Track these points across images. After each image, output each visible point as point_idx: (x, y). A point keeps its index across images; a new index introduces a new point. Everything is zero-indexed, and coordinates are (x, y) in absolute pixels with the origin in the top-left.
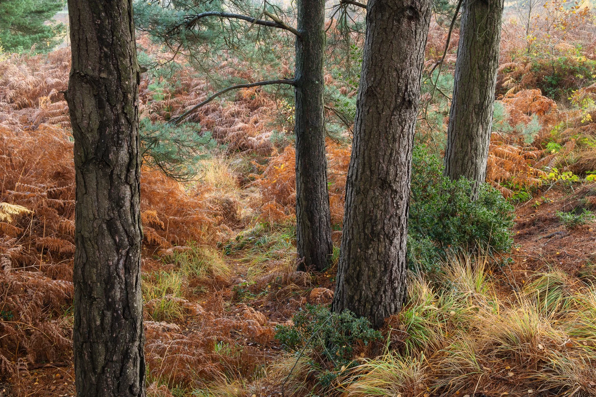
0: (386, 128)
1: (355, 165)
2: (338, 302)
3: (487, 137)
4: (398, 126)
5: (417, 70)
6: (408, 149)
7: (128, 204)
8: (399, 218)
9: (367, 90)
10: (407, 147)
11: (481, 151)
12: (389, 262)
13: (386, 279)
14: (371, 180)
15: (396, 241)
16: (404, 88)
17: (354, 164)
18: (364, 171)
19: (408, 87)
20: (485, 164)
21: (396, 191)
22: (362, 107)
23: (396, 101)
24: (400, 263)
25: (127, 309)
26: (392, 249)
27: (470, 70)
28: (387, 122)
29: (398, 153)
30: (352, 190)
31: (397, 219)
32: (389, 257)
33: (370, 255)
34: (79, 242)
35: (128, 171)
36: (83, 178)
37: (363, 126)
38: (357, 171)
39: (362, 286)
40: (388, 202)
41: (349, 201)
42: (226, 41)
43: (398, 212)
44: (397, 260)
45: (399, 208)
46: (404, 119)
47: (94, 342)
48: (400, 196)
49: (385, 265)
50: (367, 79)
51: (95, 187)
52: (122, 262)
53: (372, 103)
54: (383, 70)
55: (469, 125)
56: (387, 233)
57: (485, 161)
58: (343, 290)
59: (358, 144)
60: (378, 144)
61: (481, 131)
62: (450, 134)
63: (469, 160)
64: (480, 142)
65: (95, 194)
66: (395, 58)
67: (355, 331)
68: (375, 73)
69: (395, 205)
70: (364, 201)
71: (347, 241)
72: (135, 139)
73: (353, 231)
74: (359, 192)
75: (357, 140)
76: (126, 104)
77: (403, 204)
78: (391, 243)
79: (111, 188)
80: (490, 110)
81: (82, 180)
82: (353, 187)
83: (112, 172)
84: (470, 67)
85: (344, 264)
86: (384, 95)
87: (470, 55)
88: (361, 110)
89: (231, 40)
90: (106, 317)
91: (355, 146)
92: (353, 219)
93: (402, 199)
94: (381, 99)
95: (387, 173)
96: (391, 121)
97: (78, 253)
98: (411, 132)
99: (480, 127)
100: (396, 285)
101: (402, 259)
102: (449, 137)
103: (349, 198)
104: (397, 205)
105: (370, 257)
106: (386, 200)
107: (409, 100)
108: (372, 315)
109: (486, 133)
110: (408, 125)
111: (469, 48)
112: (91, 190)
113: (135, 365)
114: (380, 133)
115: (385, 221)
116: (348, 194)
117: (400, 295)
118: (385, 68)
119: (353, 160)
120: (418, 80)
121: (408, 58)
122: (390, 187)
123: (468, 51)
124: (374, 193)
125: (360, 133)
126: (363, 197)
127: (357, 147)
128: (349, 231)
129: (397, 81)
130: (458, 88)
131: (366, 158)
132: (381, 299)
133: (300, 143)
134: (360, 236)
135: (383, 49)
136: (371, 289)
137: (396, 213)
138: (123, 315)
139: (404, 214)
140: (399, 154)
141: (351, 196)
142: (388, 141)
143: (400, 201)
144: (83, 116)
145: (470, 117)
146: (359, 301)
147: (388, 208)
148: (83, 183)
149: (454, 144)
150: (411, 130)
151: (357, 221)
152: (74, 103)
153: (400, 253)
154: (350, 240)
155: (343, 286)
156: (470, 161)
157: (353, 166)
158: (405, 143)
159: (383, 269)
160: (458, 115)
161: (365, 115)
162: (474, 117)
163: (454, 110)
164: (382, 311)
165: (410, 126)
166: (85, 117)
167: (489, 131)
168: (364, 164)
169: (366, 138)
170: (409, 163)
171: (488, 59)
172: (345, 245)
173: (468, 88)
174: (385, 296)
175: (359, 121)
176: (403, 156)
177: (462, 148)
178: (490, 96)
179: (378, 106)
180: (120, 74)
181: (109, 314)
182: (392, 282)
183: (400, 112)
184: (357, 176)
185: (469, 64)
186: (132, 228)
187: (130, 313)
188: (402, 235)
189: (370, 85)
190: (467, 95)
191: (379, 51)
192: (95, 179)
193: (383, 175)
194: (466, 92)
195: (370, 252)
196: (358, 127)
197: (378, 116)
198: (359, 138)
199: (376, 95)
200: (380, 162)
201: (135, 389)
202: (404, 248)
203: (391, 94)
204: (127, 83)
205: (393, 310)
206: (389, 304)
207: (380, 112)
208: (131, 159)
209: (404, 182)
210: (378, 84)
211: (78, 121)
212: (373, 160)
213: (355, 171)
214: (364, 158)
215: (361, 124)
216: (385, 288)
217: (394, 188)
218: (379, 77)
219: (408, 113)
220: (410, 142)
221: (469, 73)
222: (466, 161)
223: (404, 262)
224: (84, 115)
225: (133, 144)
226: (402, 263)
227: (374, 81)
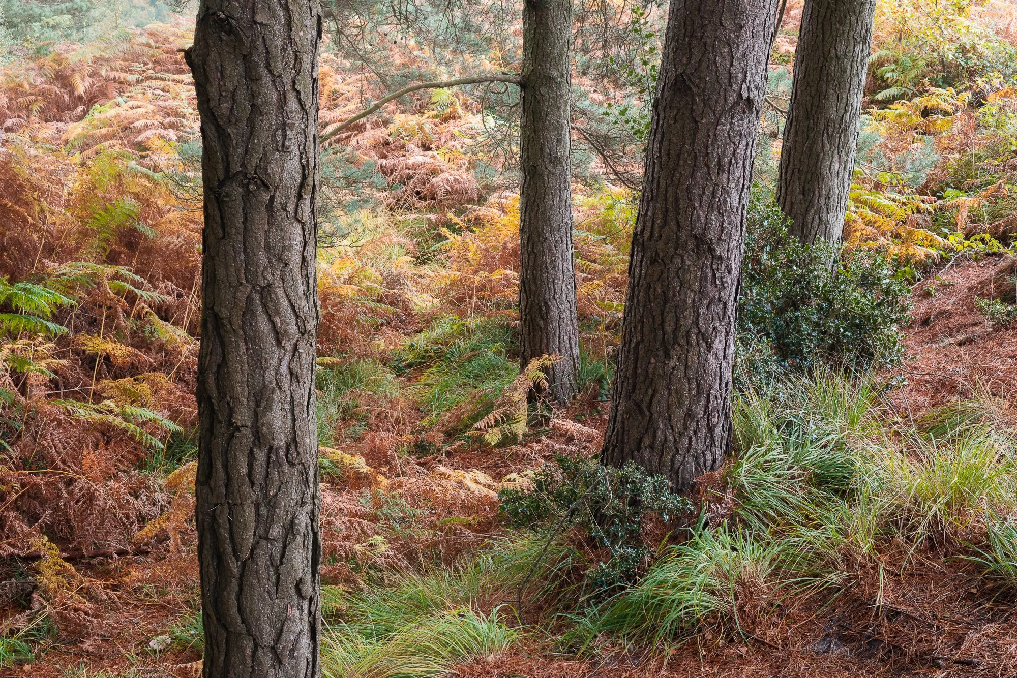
0: (707, 147)
1: (649, 213)
2: (613, 450)
3: (846, 177)
4: (727, 144)
5: (763, 45)
6: (744, 185)
7: (296, 259)
8: (725, 304)
9: (675, 79)
10: (741, 181)
11: (836, 199)
12: (706, 381)
13: (699, 410)
14: (678, 238)
15: (718, 345)
16: (740, 76)
17: (647, 211)
18: (665, 223)
19: (748, 75)
20: (842, 222)
21: (720, 258)
22: (664, 110)
23: (726, 100)
24: (724, 383)
25: (293, 447)
26: (711, 359)
27: (822, 59)
28: (709, 136)
29: (726, 191)
30: (643, 257)
31: (721, 306)
32: (705, 372)
33: (673, 368)
34: (210, 327)
35: (300, 197)
36: (220, 210)
37: (665, 143)
38: (653, 223)
39: (658, 422)
40: (706, 276)
41: (636, 275)
42: (394, 10)
43: (722, 294)
44: (718, 378)
45: (725, 288)
46: (739, 131)
47: (236, 504)
48: (726, 268)
49: (698, 385)
50: (674, 59)
51: (241, 225)
52: (285, 362)
53: (682, 103)
54: (705, 45)
55: (818, 156)
56: (703, 330)
57: (842, 217)
58: (623, 428)
59: (656, 176)
60: (693, 176)
61: (836, 165)
62: (783, 171)
63: (815, 214)
64: (836, 185)
65: (240, 239)
66: (727, 23)
67: (646, 498)
68: (690, 50)
69: (718, 282)
70: (665, 275)
71: (633, 345)
72: (312, 139)
73: (642, 327)
74: (656, 261)
75: (654, 169)
76: (298, 73)
77: (731, 280)
78: (709, 347)
79: (269, 228)
80: (853, 129)
81: (217, 213)
82: (644, 250)
83: (272, 198)
84: (821, 55)
85: (625, 384)
86: (705, 88)
87: (823, 33)
88: (662, 116)
89: (403, 9)
90: (257, 460)
91: (651, 179)
92: (644, 307)
93: (730, 273)
94: (699, 96)
95: (706, 226)
96: (715, 135)
97: (208, 346)
98: (749, 154)
99: (836, 158)
100: (715, 420)
101: (727, 375)
102: (781, 176)
103: (637, 270)
104: (722, 284)
105: (671, 373)
106: (702, 272)
107: (749, 97)
108: (674, 472)
109: (845, 169)
110: (744, 142)
111: (820, 21)
112: (234, 230)
113: (305, 547)
114: (695, 156)
115: (701, 310)
116: (634, 263)
117: (722, 438)
118: (709, 41)
119: (645, 204)
120: (764, 62)
121: (750, 23)
122: (711, 250)
123: (820, 27)
124: (683, 261)
125: (660, 157)
126: (663, 268)
127: (653, 181)
128: (635, 327)
129: (728, 63)
130: (799, 91)
131: (671, 200)
132: (690, 444)
133: (529, 185)
134: (655, 336)
135: (705, 6)
136: (672, 427)
137: (720, 297)
138: (287, 458)
139: (732, 298)
140: (727, 193)
141: (641, 266)
142: (709, 171)
143: (726, 274)
144: (221, 95)
145: (820, 141)
146: (651, 447)
147: (706, 287)
148: (218, 219)
149: (789, 189)
150: (749, 150)
151: (651, 310)
152: (205, 70)
153: (724, 365)
154: (638, 344)
155: (623, 422)
156: (817, 217)
157: (646, 214)
158: (738, 173)
159: (694, 392)
160: (799, 139)
161: (670, 125)
162: (826, 141)
163: (792, 130)
164: (691, 464)
165: (747, 144)
166: (226, 97)
167: (850, 166)
168: (667, 210)
169: (671, 163)
170: (743, 209)
171: (852, 41)
172: (629, 351)
173: (817, 91)
174: (697, 440)
175: (659, 136)
176: (735, 196)
177: (803, 194)
178: (855, 105)
179: (694, 107)
180: (290, 17)
181: (261, 455)
182: (708, 414)
183: (732, 118)
184: (652, 233)
185: (820, 48)
186: (304, 303)
187: (298, 453)
188: (727, 334)
189: (680, 70)
190: (816, 103)
191: (699, 10)
192: (241, 211)
193: (698, 230)
194: (813, 98)
195: (672, 364)
196: (656, 146)
197: (693, 125)
198: (657, 166)
199: (690, 89)
200: (694, 208)
201: (305, 587)
202: (730, 358)
203: (717, 86)
204: (301, 34)
205: (709, 463)
206: (703, 453)
207: (698, 119)
208: (304, 178)
209: (734, 243)
210: (696, 70)
211: (212, 104)
212: (683, 204)
213: (649, 223)
214: (666, 200)
215: (662, 140)
216: (697, 425)
217: (718, 253)
218: (696, 57)
219: (746, 121)
220: (747, 173)
221: (820, 65)
222: (810, 218)
223: (730, 382)
224: (224, 94)
225: (309, 148)
226: (727, 383)
227: (687, 64)
